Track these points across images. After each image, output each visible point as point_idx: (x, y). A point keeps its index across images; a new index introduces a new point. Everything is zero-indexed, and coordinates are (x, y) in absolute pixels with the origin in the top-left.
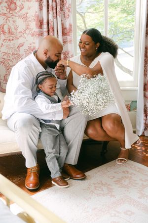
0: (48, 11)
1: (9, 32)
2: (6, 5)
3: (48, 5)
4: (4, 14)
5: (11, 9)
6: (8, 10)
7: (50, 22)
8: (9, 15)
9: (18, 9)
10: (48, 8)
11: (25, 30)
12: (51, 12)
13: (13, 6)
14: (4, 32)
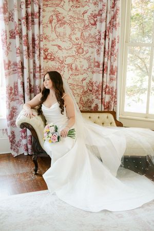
0: (104, 55)
1: (76, 69)
2: (75, 49)
3: (105, 51)
4: (73, 56)
5: (78, 53)
6: (77, 54)
7: (105, 63)
8: (77, 57)
9: (85, 53)
10: (104, 53)
11: (88, 69)
12: (106, 56)
13: (81, 51)
14: (72, 69)
